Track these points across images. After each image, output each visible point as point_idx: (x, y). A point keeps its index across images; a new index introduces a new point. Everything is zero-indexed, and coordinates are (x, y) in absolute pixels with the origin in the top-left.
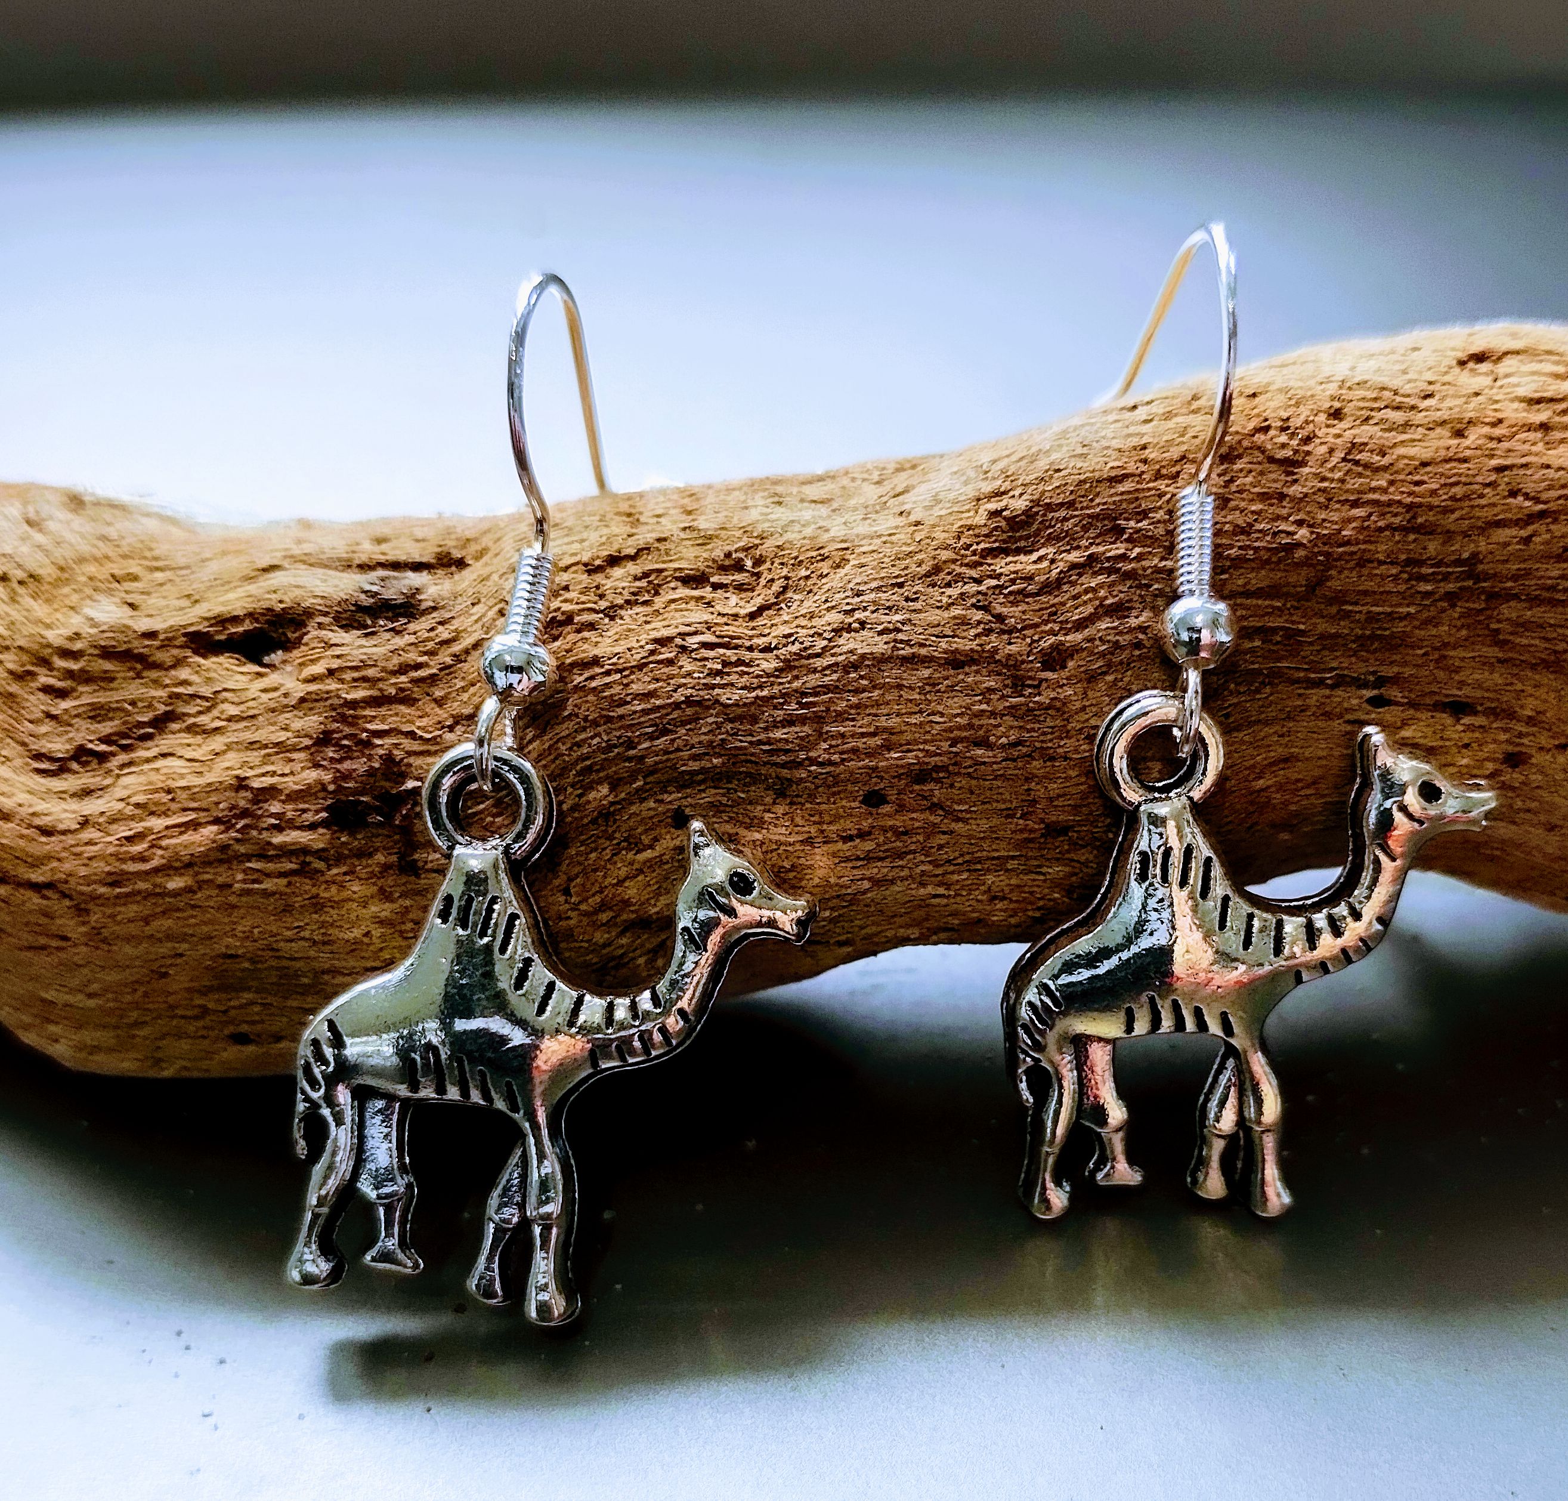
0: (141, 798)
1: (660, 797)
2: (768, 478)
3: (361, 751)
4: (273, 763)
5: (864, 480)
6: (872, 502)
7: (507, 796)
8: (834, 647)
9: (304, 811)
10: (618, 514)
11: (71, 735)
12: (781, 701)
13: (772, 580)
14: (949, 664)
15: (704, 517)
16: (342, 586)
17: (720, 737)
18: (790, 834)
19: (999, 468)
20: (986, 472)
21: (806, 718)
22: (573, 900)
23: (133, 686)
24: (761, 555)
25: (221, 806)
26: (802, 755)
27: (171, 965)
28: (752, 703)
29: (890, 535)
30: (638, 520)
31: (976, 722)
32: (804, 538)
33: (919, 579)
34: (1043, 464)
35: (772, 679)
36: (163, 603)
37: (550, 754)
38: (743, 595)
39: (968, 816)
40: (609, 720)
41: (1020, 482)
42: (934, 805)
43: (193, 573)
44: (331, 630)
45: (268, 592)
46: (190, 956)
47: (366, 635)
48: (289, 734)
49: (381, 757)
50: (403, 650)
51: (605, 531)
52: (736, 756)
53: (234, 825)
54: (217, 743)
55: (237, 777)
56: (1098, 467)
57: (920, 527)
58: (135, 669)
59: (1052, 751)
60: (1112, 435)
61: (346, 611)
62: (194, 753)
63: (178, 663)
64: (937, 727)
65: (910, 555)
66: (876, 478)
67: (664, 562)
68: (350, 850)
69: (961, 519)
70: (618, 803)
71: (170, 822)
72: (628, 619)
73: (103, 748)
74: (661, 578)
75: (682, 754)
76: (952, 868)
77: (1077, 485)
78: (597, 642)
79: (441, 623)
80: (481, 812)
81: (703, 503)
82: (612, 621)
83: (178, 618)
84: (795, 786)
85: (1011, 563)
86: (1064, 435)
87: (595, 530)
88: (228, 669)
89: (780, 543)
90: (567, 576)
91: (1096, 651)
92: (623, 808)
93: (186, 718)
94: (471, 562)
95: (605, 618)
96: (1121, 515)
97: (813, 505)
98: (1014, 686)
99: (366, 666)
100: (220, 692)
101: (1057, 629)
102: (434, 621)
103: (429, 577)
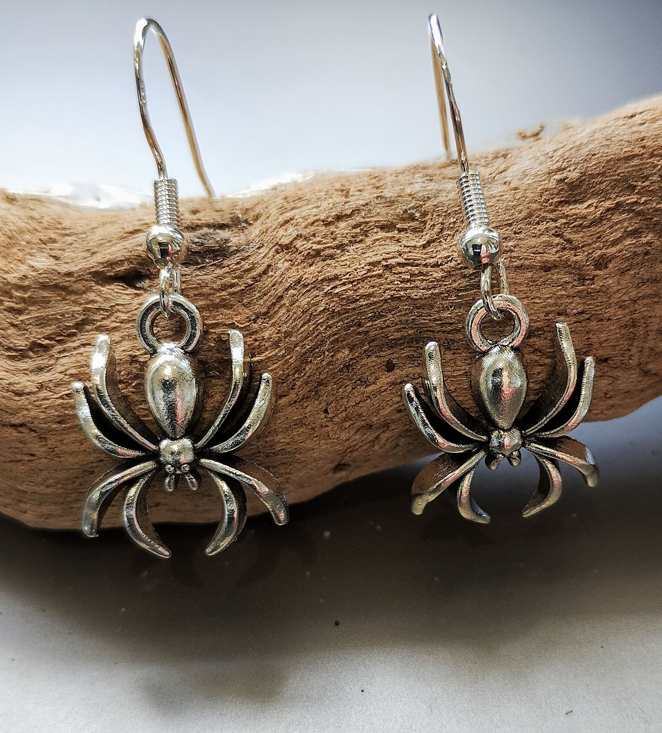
0: (73, 371)
1: (378, 354)
2: (418, 165)
6: (487, 177)
7: (291, 358)
10: (335, 190)
11: (28, 336)
12: (446, 295)
13: (434, 225)
14: (542, 269)
15: (387, 190)
17: (411, 318)
18: (454, 371)
19: (558, 154)
20: (551, 157)
21: (462, 304)
22: (329, 416)
23: (61, 305)
24: (425, 211)
25: (123, 373)
27: (97, 466)
28: (429, 297)
29: (501, 196)
30: (348, 193)
31: (559, 301)
32: (450, 200)
33: (521, 221)
34: (584, 151)
35: (440, 283)
36: (73, 255)
37: (314, 333)
38: (417, 235)
40: (347, 311)
41: (573, 162)
42: (536, 350)
45: (136, 246)
47: (199, 269)
48: (159, 329)
49: (215, 340)
50: (222, 276)
51: (331, 201)
52: (421, 328)
53: (130, 384)
54: (117, 336)
55: (130, 355)
56: (618, 152)
57: (517, 191)
58: (61, 295)
59: (601, 316)
60: (623, 133)
63: (89, 289)
64: (538, 306)
65: (514, 207)
66: (484, 164)
67: (368, 217)
69: (541, 185)
70: (354, 359)
72: (352, 252)
73: (47, 342)
74: (368, 226)
75: (390, 329)
77: (606, 163)
78: (336, 266)
79: (242, 259)
80: (275, 369)
81: (383, 182)
82: (343, 253)
83: (84, 264)
84: (456, 344)
85: (572, 209)
86: (594, 132)
87: (325, 200)
88: (117, 292)
89: (436, 203)
90: (313, 228)
91: (624, 257)
92: (357, 362)
93: (95, 322)
94: (251, 222)
95: (339, 251)
96: (632, 179)
97: (451, 180)
98: (579, 279)
99: (202, 287)
100: (114, 306)
101: (602, 246)
102: (238, 258)
103: (230, 232)
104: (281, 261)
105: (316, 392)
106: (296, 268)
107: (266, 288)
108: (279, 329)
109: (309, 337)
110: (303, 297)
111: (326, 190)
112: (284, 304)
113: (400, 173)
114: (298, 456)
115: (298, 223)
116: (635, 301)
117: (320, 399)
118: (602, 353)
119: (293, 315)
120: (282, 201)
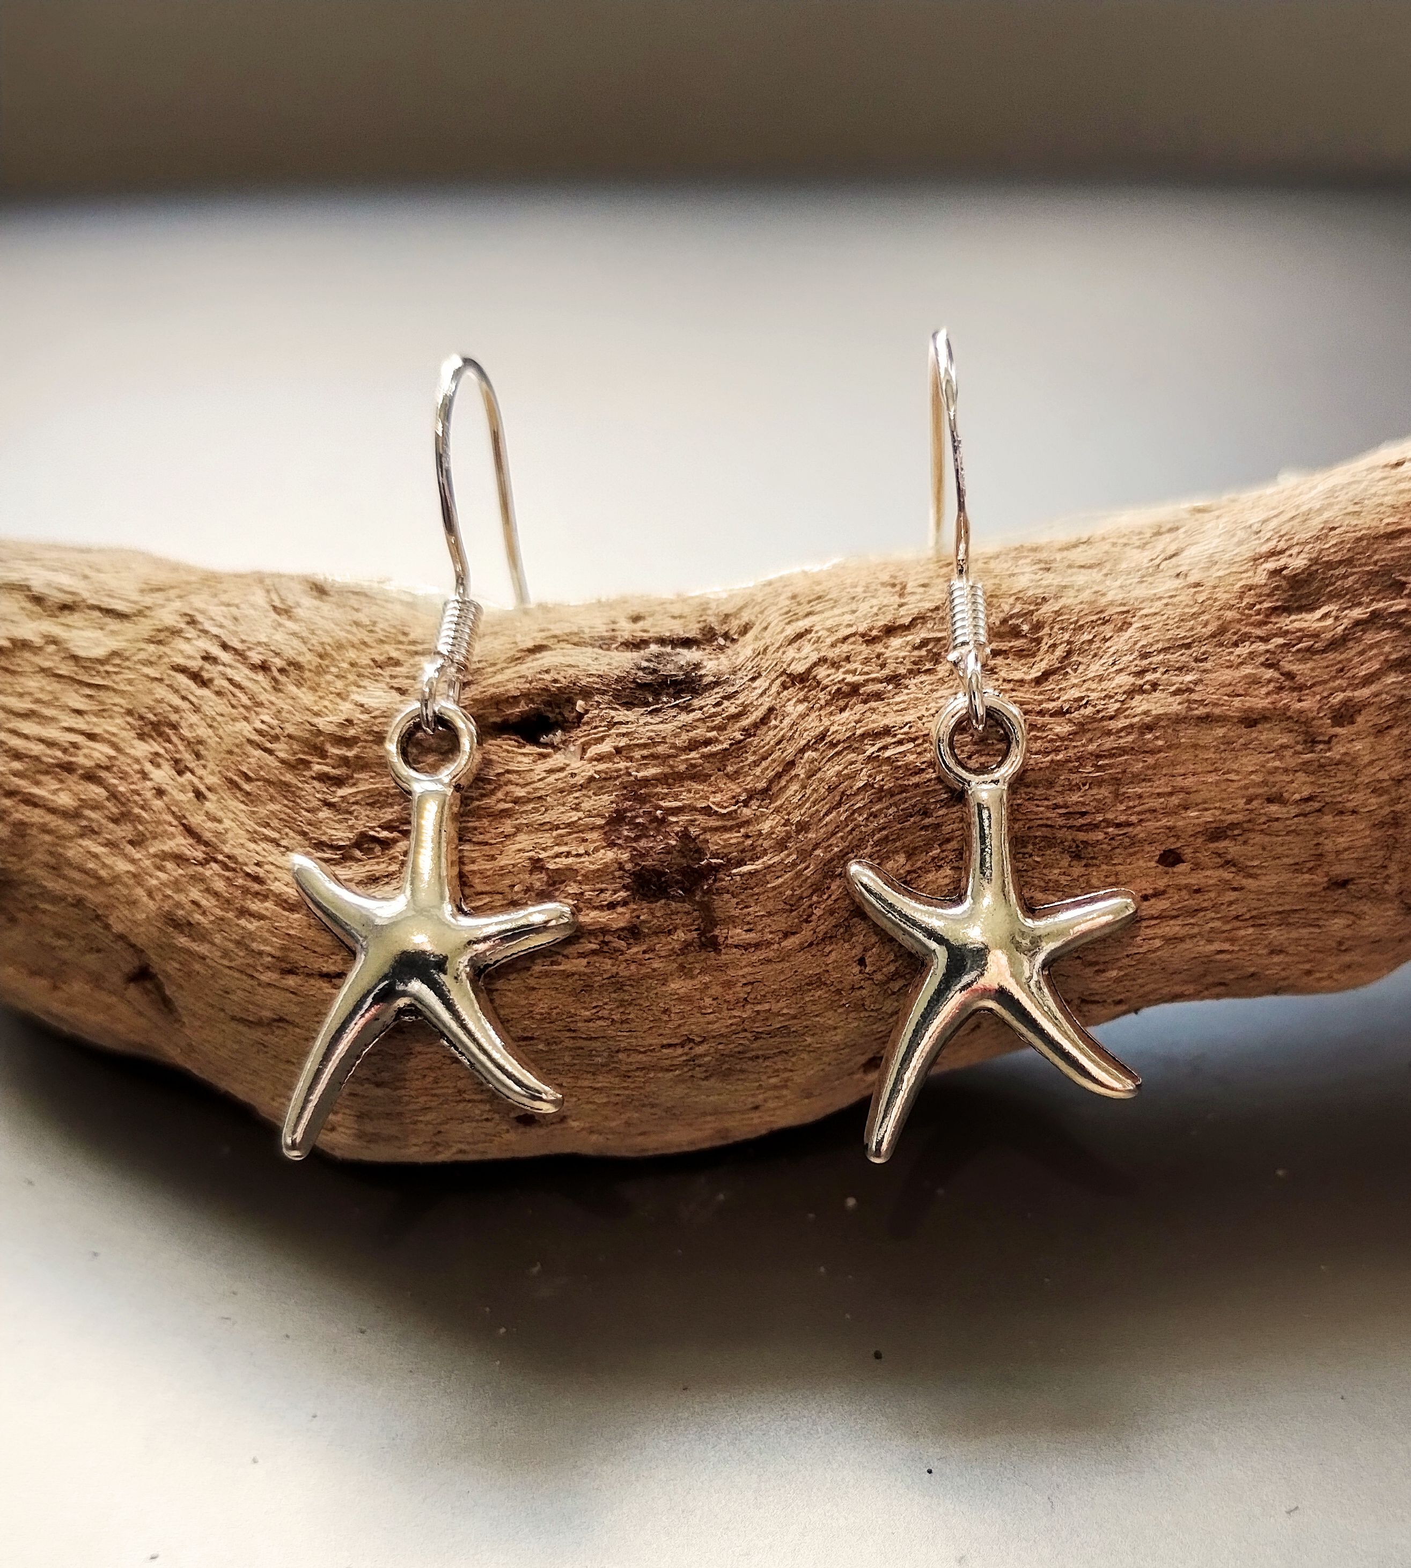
1: (956, 864)
3: (656, 829)
4: (566, 844)
5: (1125, 545)
6: (1143, 566)
7: (806, 868)
8: (1128, 709)
9: (602, 891)
10: (880, 584)
11: (350, 823)
12: (1077, 764)
13: (1054, 646)
14: (1242, 722)
16: (615, 664)
19: (1269, 528)
20: (1257, 533)
21: (1103, 781)
22: (867, 970)
24: (1038, 621)
25: (516, 888)
26: (1100, 818)
28: (1047, 768)
29: (1171, 597)
30: (904, 590)
31: (1271, 779)
32: (1081, 603)
33: (1206, 639)
34: (1316, 523)
35: (1066, 743)
37: (847, 825)
38: (1023, 661)
39: (1259, 872)
40: (904, 789)
41: (1295, 541)
42: (1227, 862)
44: (613, 709)
45: (540, 673)
47: (651, 713)
48: (581, 814)
49: (677, 834)
50: (691, 726)
51: (874, 602)
52: (1032, 820)
54: (506, 825)
55: (530, 859)
56: (1374, 524)
57: (1201, 589)
59: (1340, 806)
60: (1383, 492)
61: (624, 689)
62: (482, 836)
64: (1236, 785)
65: (1194, 616)
66: (1138, 543)
67: (940, 631)
68: (649, 928)
69: (1241, 579)
70: (914, 871)
72: (913, 689)
73: (385, 834)
74: (939, 646)
76: (1241, 924)
77: (1353, 543)
78: (886, 712)
79: (724, 698)
80: (780, 886)
82: (897, 691)
84: (1090, 848)
85: (1295, 621)
86: (1332, 492)
87: (863, 601)
88: (508, 751)
89: (1057, 609)
90: (845, 648)
91: (1383, 705)
92: (919, 876)
93: (469, 801)
94: (735, 637)
95: (890, 687)
96: (1400, 570)
97: (1082, 570)
98: (1305, 742)
99: (655, 744)
100: (502, 774)
101: (1345, 685)
102: (718, 696)
103: (701, 652)
104: (792, 702)
106: (817, 713)
107: (767, 747)
108: (786, 817)
109: (837, 832)
110: (829, 763)
111: (864, 584)
112: (797, 776)
113: (991, 558)
114: (809, 1040)
115: (819, 638)
116: (1400, 781)
117: (854, 939)
118: (1339, 870)
119: (811, 794)
120: (788, 602)
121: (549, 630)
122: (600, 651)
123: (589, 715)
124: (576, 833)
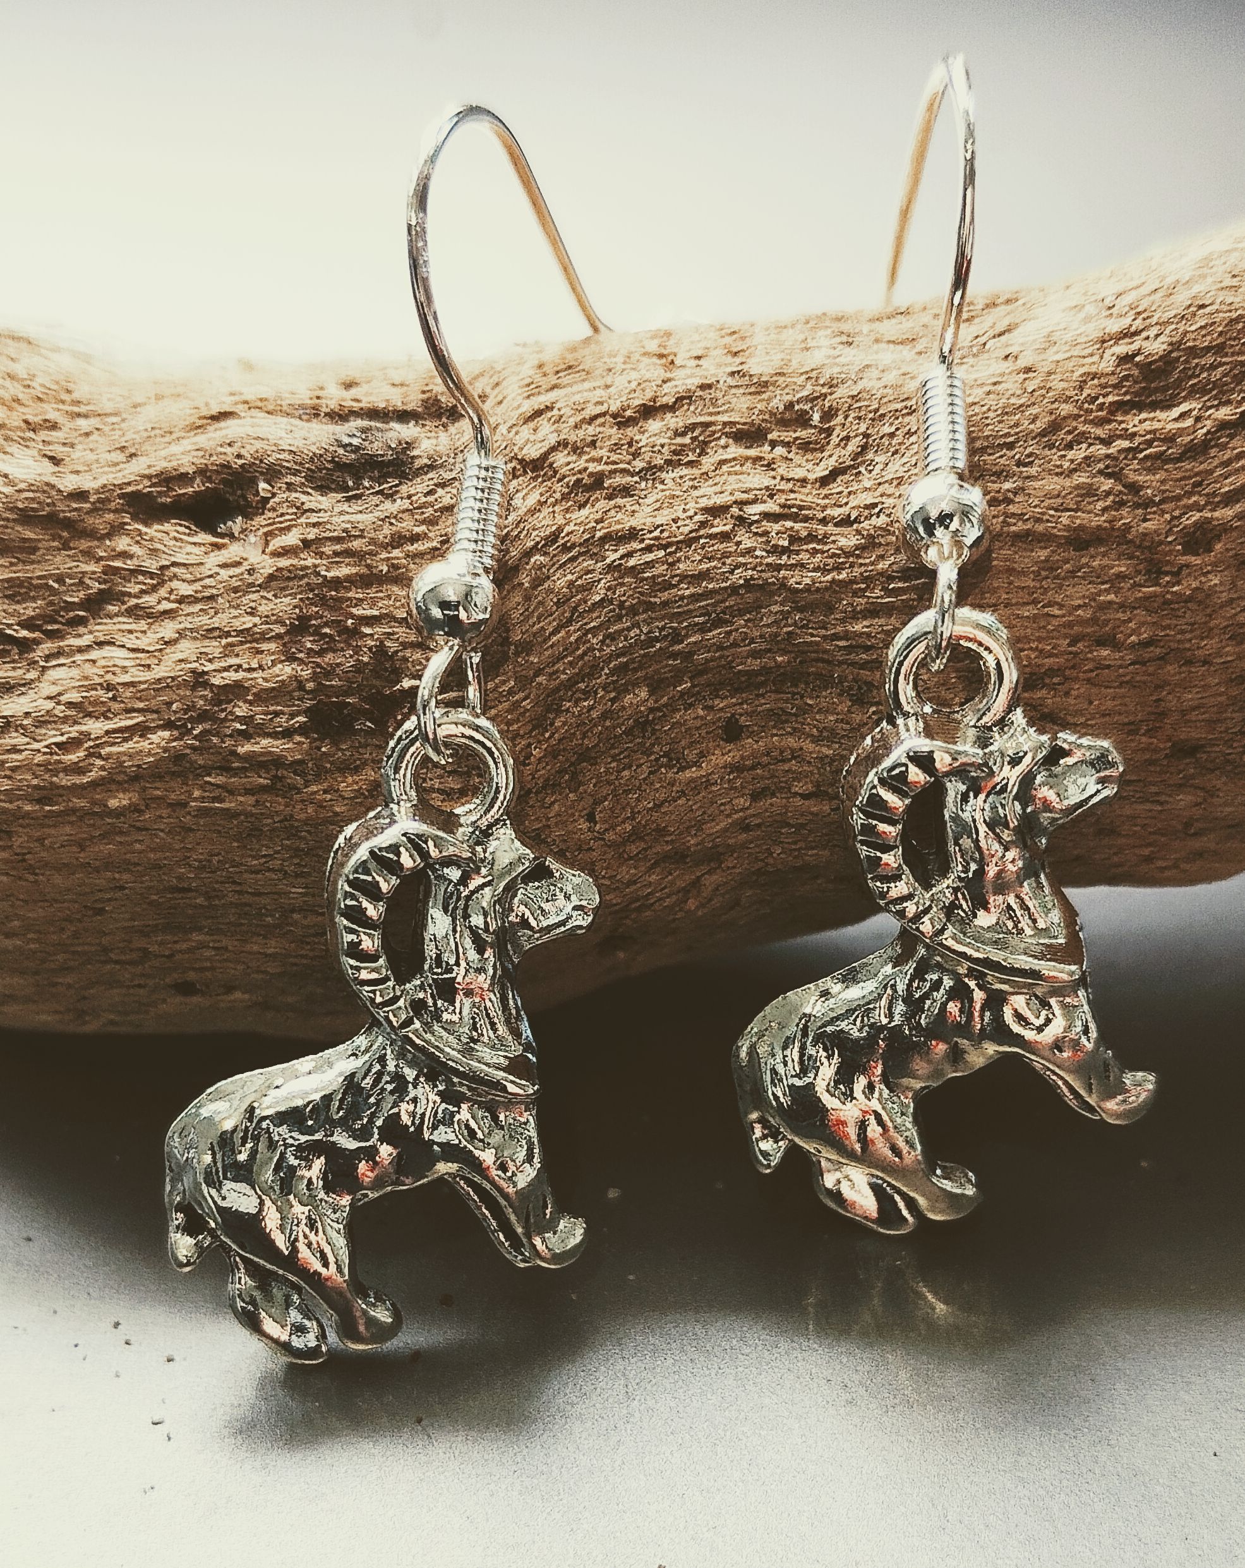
0: (74, 696)
1: (710, 703)
2: (824, 314)
3: (345, 642)
4: (237, 655)
6: (967, 344)
7: (525, 699)
9: (277, 714)
10: (645, 354)
12: (863, 586)
14: (1070, 544)
15: (753, 360)
16: (313, 439)
17: (785, 630)
19: (1124, 303)
20: (1110, 308)
21: (893, 608)
22: (597, 828)
23: (58, 559)
24: (831, 408)
25: (174, 707)
27: (110, 900)
28: (826, 589)
29: (995, 384)
30: (672, 362)
31: (1102, 616)
32: (885, 387)
33: (1034, 438)
34: (1182, 299)
35: (851, 559)
36: (91, 457)
37: (578, 649)
38: (809, 456)
40: (651, 606)
41: (1154, 320)
43: (123, 420)
44: (304, 493)
45: (221, 446)
46: (130, 888)
47: (348, 499)
48: (257, 620)
49: (370, 649)
50: (395, 517)
51: (634, 375)
52: (803, 652)
53: (189, 732)
54: (168, 629)
55: (193, 671)
57: (1031, 375)
58: (61, 537)
59: (1189, 654)
61: (320, 470)
62: (138, 642)
63: (117, 530)
65: (1021, 408)
67: (711, 414)
69: (1082, 366)
70: (658, 709)
71: (110, 725)
72: (670, 484)
73: (24, 633)
74: (707, 433)
75: (739, 650)
77: (1226, 325)
78: (633, 512)
79: (439, 485)
81: (748, 342)
83: (111, 476)
85: (1145, 420)
86: (1206, 262)
87: (621, 374)
88: (176, 540)
89: (855, 393)
90: (591, 430)
92: (664, 715)
93: (126, 599)
97: (891, 346)
98: (1148, 572)
99: (350, 537)
100: (167, 567)
101: (1203, 503)
102: (431, 482)
103: (418, 429)
104: (520, 495)
105: (574, 776)
106: (551, 509)
109: (566, 657)
110: (561, 571)
111: (628, 353)
112: (520, 585)
113: (785, 327)
115: (561, 416)
117: (581, 789)
118: (1185, 734)
119: (536, 608)
120: (531, 372)
121: (241, 394)
122: (297, 422)
123: (276, 500)
124: (250, 642)
